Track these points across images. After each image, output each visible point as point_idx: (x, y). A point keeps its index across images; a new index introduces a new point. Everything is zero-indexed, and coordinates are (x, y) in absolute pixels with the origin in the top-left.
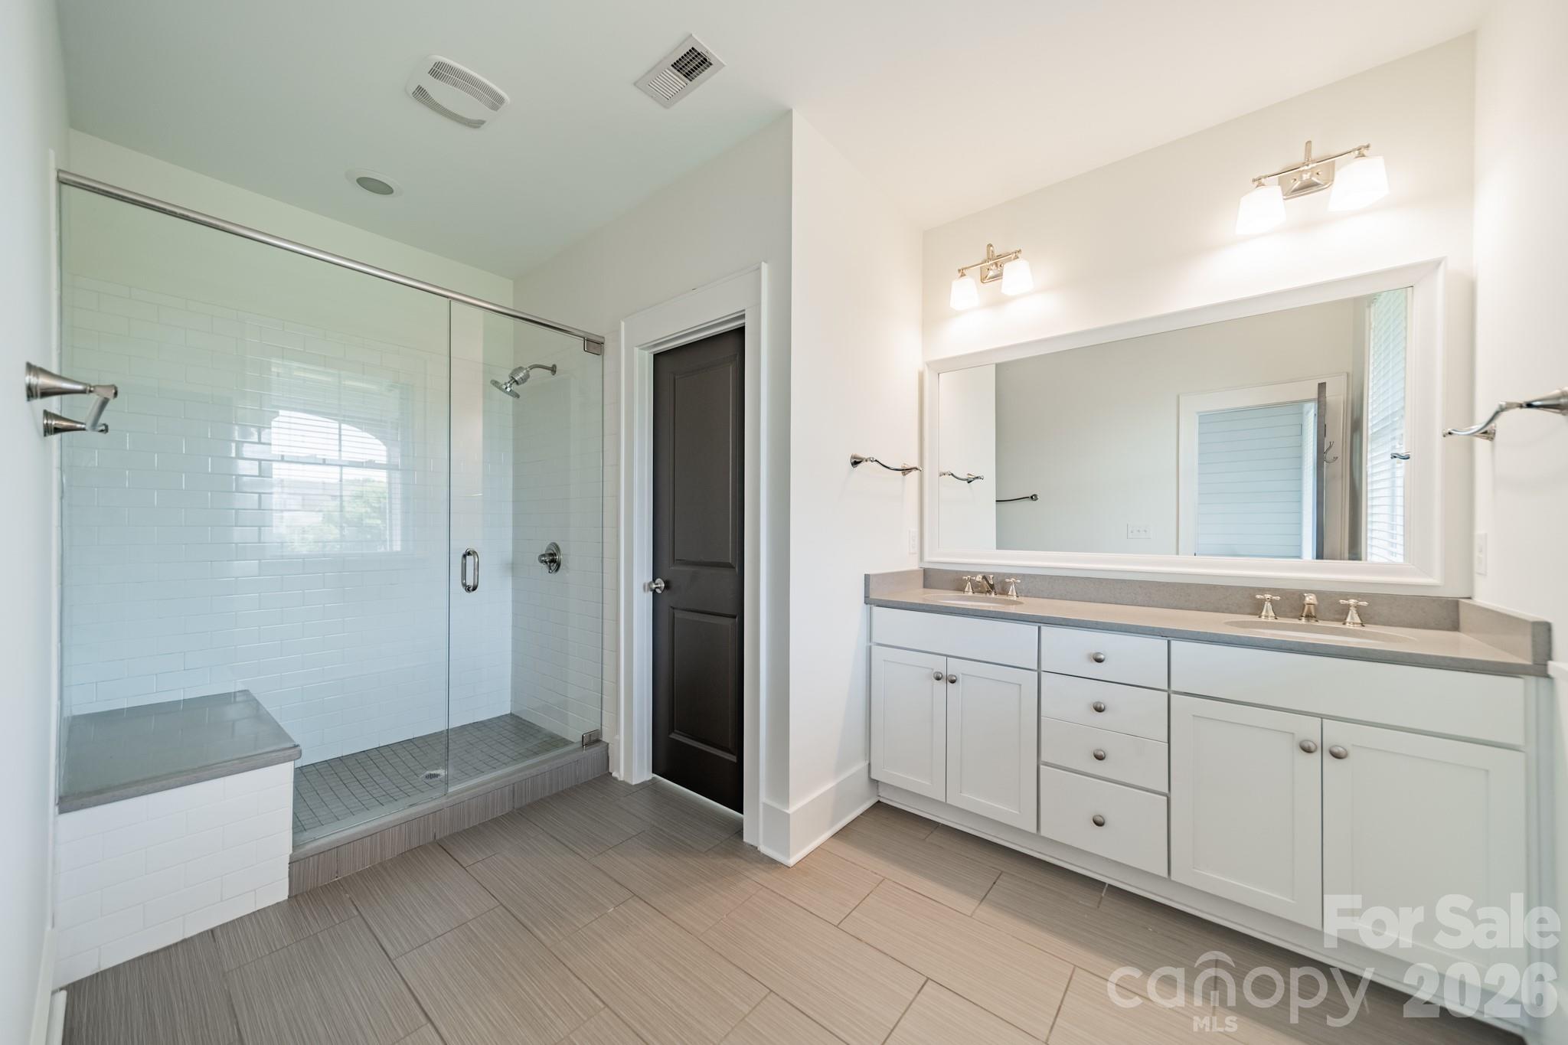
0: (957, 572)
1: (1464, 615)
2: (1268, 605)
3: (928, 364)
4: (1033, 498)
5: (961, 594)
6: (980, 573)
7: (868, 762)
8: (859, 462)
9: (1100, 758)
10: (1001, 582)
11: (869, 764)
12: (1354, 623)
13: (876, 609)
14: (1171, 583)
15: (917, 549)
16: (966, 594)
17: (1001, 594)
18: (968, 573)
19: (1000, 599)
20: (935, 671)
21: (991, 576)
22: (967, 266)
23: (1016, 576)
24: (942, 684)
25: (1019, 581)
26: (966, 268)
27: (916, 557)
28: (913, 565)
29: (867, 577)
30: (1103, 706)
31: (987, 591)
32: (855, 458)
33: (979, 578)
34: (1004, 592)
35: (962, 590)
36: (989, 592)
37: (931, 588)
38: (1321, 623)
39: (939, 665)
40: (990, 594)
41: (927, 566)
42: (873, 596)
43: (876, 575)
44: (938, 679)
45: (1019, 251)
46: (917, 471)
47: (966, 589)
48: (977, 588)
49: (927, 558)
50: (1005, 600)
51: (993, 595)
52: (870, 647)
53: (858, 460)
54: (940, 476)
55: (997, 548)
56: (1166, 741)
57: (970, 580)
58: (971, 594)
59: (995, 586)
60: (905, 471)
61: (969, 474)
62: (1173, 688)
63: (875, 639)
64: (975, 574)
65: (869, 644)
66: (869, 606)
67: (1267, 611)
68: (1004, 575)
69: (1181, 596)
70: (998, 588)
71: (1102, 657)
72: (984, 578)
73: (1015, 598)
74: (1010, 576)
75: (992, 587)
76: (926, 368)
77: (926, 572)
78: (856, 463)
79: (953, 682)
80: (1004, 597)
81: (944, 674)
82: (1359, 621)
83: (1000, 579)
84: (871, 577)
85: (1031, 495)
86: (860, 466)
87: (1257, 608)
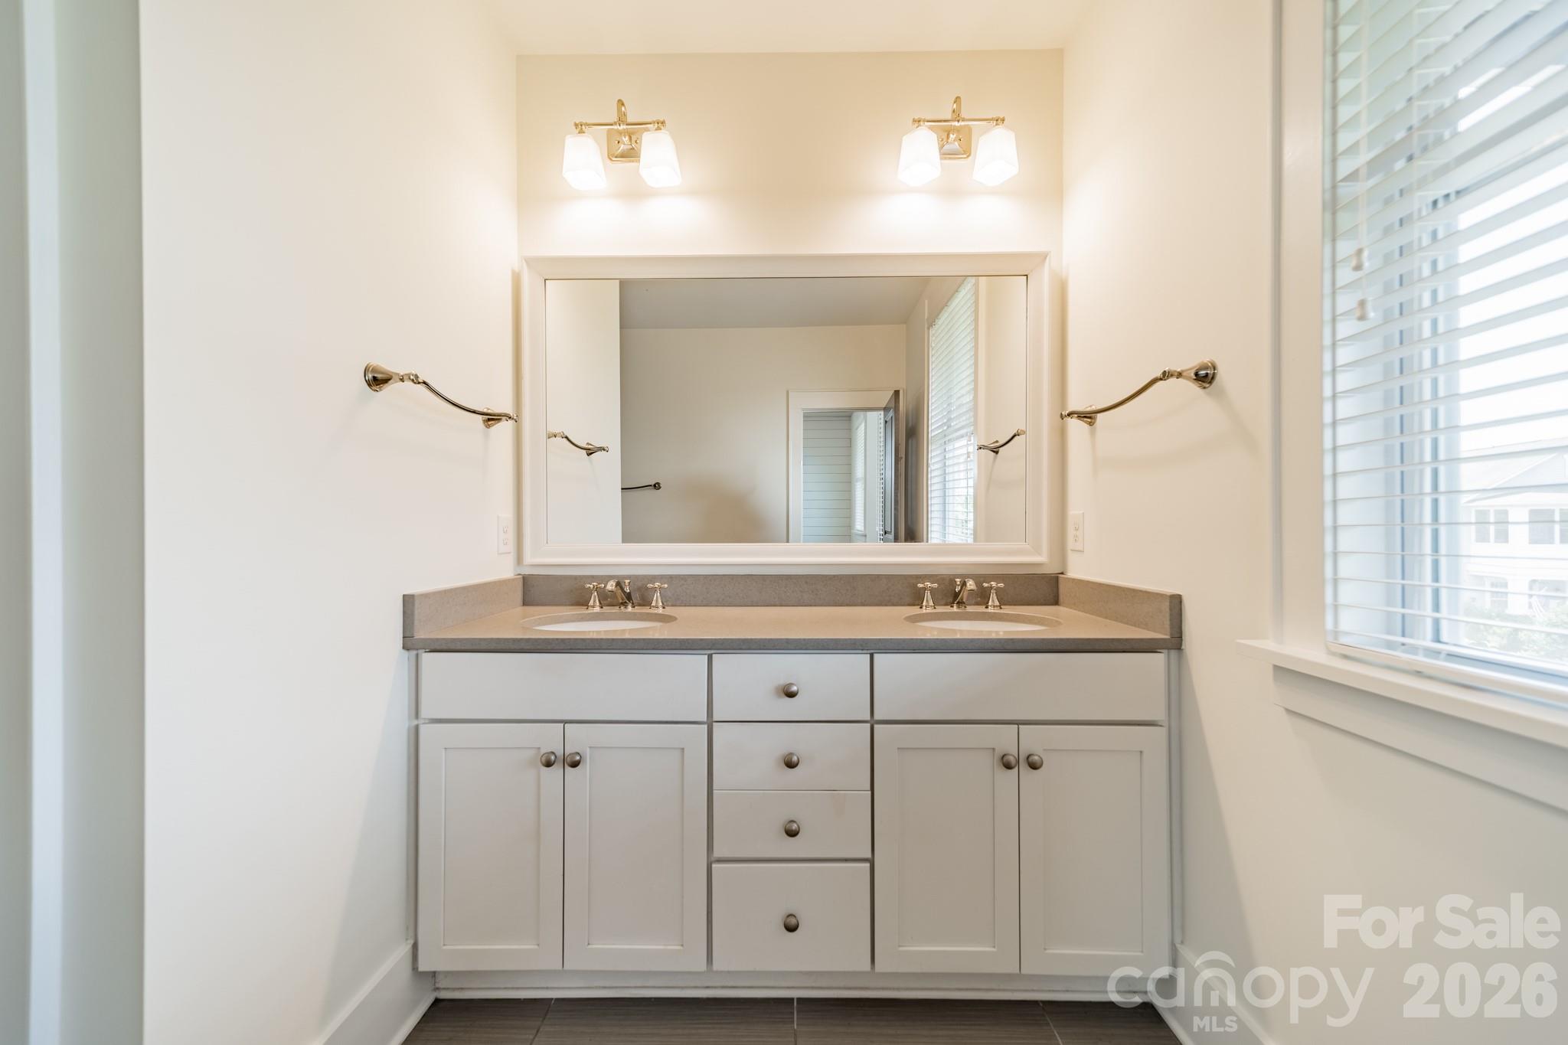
0: (575, 578)
1: (1063, 589)
2: (928, 594)
3: (531, 262)
4: (657, 486)
5: (582, 611)
6: (611, 577)
7: (411, 942)
8: (386, 381)
9: (792, 834)
10: (639, 589)
11: (415, 946)
12: (994, 606)
13: (427, 658)
14: (837, 576)
15: (511, 547)
16: (590, 610)
17: (640, 605)
18: (593, 578)
19: (641, 614)
20: (543, 751)
21: (627, 581)
22: (589, 122)
23: (661, 578)
24: (556, 771)
25: (666, 586)
26: (587, 125)
27: (510, 560)
28: (505, 570)
29: (408, 601)
30: (795, 759)
31: (622, 603)
32: (374, 370)
33: (611, 586)
34: (646, 602)
35: (585, 603)
36: (624, 604)
37: (538, 605)
38: (970, 609)
39: (550, 740)
40: (626, 607)
41: (527, 571)
42: (421, 634)
43: (426, 596)
44: (549, 764)
45: (663, 123)
46: (511, 422)
47: (591, 603)
48: (606, 599)
49: (529, 558)
50: (648, 614)
51: (630, 609)
52: (417, 728)
53: (379, 376)
54: (549, 438)
55: (623, 541)
56: (869, 788)
57: (597, 589)
58: (597, 609)
59: (632, 594)
60: (491, 419)
61: (588, 444)
62: (877, 717)
63: (426, 712)
64: (606, 579)
65: (415, 722)
66: (414, 653)
67: (927, 601)
68: (644, 577)
69: (847, 590)
70: (636, 597)
71: (794, 688)
72: (618, 584)
73: (660, 611)
74: (653, 578)
75: (629, 596)
76: (525, 264)
77: (527, 581)
78: (377, 380)
79: (575, 765)
80: (646, 610)
81: (560, 753)
82: (998, 604)
83: (639, 584)
84: (416, 598)
85: (653, 483)
86: (388, 389)
87: (917, 599)
